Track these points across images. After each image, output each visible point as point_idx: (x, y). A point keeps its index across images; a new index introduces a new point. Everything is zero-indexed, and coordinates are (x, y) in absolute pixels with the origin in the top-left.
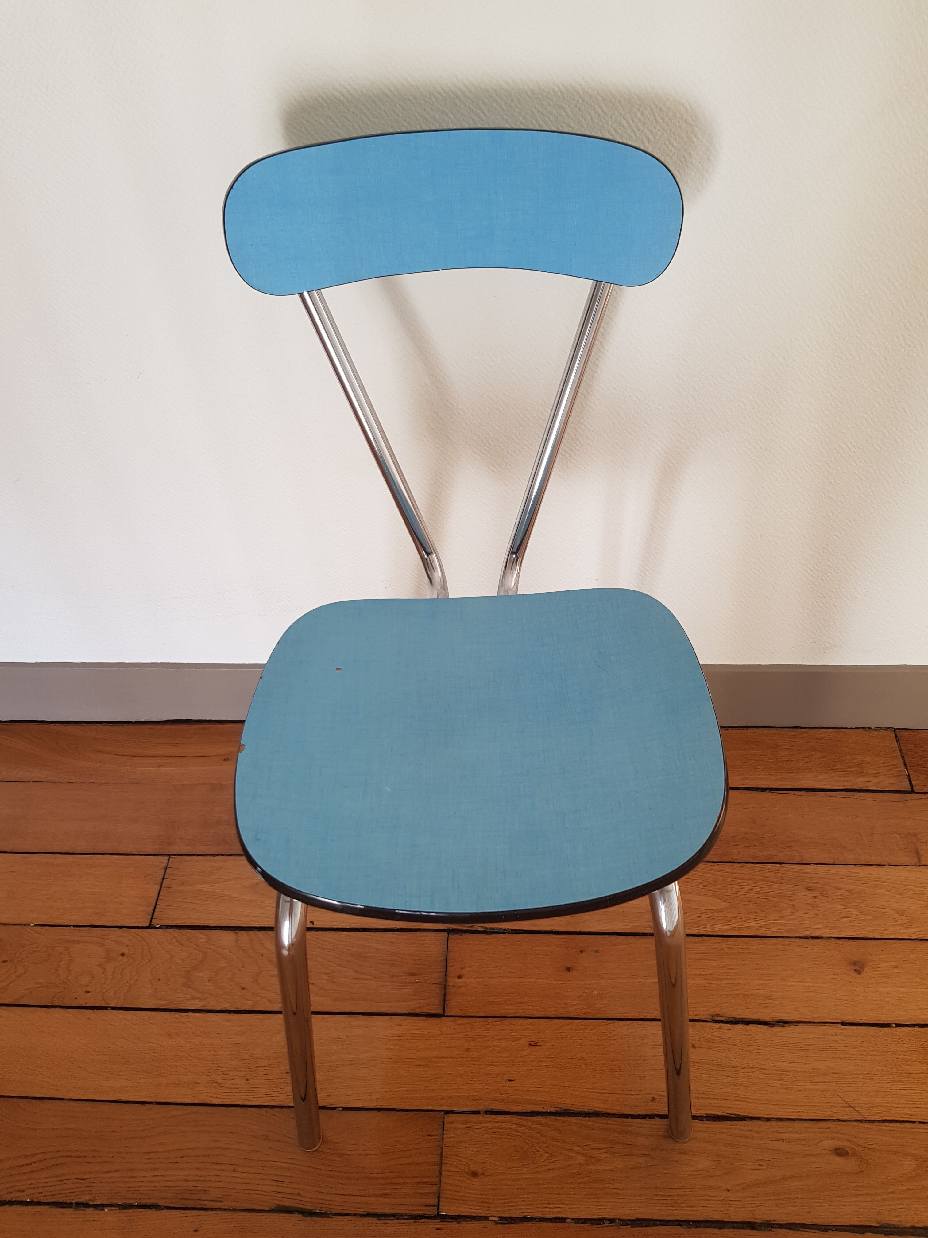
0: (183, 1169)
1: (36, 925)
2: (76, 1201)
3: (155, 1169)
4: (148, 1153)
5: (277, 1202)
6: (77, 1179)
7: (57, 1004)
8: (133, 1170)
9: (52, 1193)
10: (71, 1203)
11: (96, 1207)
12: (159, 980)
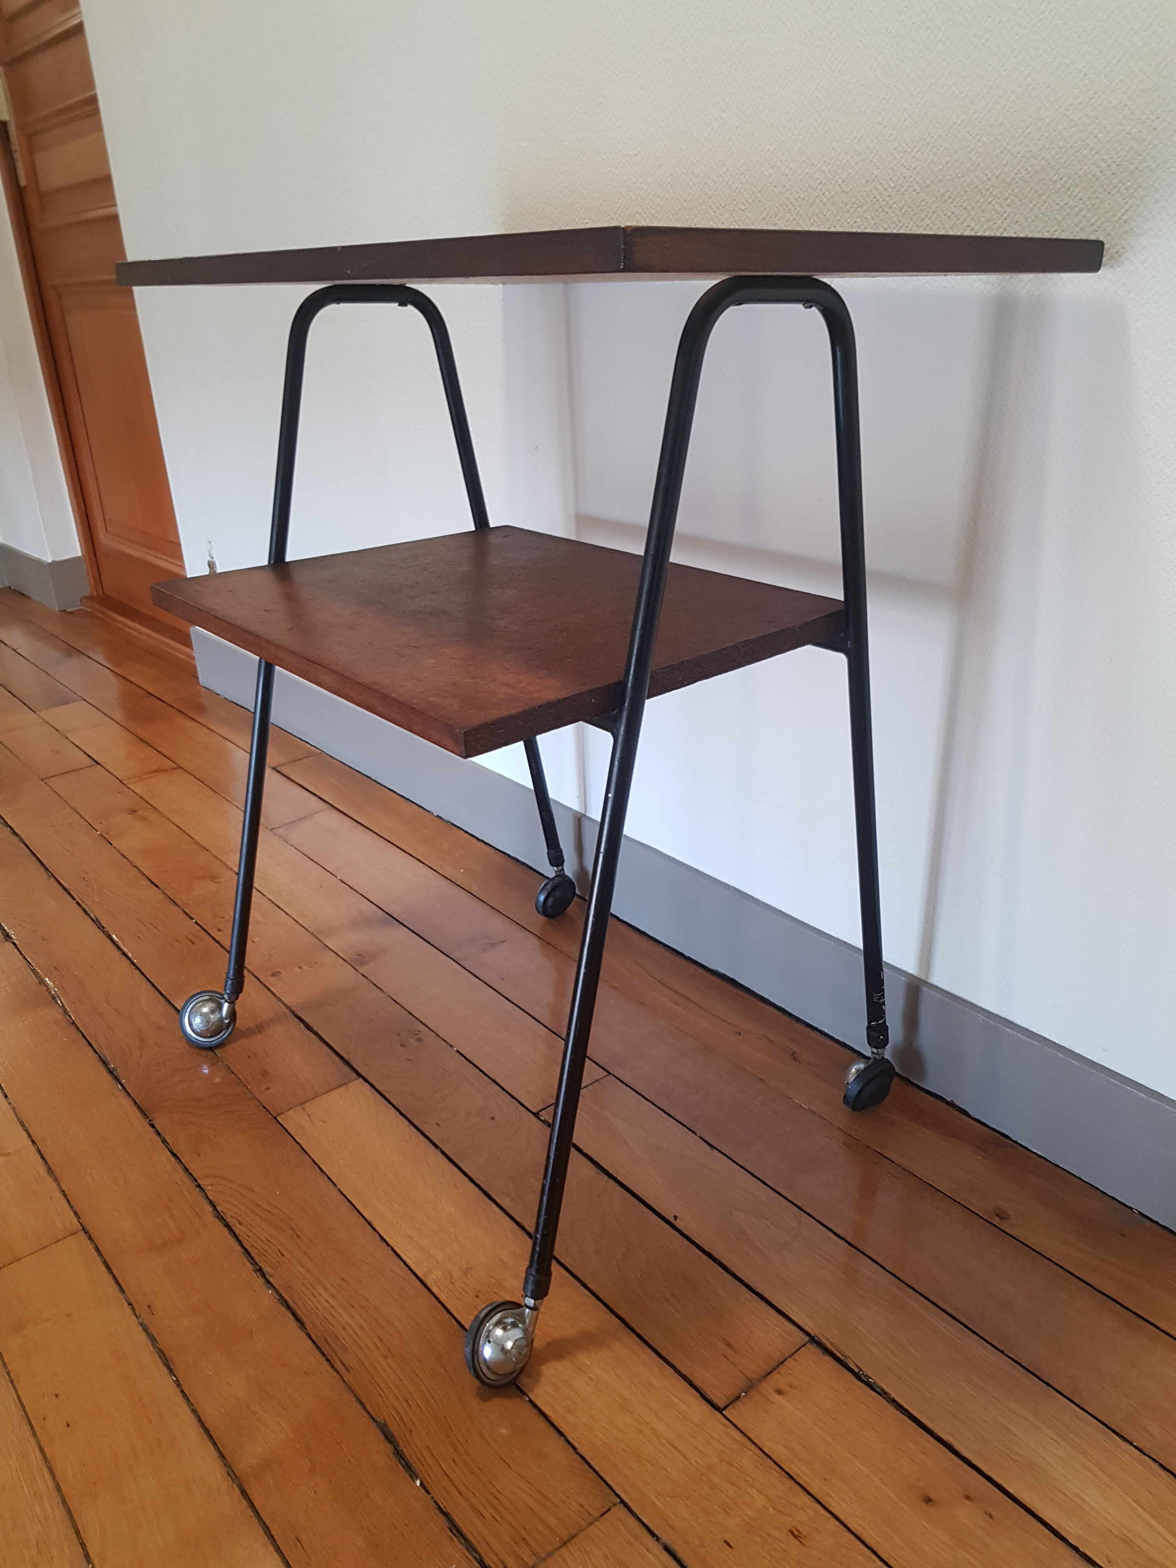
0: (352, 1317)
1: (458, 1051)
2: (261, 1265)
3: (333, 1296)
4: (343, 1279)
5: (387, 1418)
6: (280, 1251)
7: (408, 1116)
8: (319, 1281)
9: (254, 1244)
10: (256, 1263)
11: (268, 1282)
12: (498, 1159)
